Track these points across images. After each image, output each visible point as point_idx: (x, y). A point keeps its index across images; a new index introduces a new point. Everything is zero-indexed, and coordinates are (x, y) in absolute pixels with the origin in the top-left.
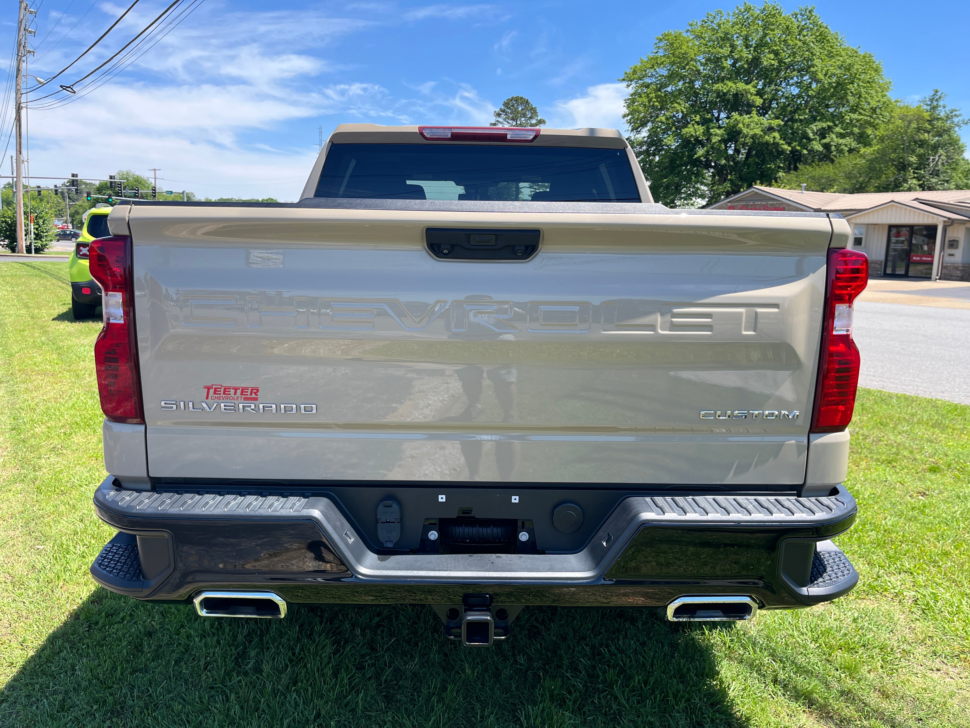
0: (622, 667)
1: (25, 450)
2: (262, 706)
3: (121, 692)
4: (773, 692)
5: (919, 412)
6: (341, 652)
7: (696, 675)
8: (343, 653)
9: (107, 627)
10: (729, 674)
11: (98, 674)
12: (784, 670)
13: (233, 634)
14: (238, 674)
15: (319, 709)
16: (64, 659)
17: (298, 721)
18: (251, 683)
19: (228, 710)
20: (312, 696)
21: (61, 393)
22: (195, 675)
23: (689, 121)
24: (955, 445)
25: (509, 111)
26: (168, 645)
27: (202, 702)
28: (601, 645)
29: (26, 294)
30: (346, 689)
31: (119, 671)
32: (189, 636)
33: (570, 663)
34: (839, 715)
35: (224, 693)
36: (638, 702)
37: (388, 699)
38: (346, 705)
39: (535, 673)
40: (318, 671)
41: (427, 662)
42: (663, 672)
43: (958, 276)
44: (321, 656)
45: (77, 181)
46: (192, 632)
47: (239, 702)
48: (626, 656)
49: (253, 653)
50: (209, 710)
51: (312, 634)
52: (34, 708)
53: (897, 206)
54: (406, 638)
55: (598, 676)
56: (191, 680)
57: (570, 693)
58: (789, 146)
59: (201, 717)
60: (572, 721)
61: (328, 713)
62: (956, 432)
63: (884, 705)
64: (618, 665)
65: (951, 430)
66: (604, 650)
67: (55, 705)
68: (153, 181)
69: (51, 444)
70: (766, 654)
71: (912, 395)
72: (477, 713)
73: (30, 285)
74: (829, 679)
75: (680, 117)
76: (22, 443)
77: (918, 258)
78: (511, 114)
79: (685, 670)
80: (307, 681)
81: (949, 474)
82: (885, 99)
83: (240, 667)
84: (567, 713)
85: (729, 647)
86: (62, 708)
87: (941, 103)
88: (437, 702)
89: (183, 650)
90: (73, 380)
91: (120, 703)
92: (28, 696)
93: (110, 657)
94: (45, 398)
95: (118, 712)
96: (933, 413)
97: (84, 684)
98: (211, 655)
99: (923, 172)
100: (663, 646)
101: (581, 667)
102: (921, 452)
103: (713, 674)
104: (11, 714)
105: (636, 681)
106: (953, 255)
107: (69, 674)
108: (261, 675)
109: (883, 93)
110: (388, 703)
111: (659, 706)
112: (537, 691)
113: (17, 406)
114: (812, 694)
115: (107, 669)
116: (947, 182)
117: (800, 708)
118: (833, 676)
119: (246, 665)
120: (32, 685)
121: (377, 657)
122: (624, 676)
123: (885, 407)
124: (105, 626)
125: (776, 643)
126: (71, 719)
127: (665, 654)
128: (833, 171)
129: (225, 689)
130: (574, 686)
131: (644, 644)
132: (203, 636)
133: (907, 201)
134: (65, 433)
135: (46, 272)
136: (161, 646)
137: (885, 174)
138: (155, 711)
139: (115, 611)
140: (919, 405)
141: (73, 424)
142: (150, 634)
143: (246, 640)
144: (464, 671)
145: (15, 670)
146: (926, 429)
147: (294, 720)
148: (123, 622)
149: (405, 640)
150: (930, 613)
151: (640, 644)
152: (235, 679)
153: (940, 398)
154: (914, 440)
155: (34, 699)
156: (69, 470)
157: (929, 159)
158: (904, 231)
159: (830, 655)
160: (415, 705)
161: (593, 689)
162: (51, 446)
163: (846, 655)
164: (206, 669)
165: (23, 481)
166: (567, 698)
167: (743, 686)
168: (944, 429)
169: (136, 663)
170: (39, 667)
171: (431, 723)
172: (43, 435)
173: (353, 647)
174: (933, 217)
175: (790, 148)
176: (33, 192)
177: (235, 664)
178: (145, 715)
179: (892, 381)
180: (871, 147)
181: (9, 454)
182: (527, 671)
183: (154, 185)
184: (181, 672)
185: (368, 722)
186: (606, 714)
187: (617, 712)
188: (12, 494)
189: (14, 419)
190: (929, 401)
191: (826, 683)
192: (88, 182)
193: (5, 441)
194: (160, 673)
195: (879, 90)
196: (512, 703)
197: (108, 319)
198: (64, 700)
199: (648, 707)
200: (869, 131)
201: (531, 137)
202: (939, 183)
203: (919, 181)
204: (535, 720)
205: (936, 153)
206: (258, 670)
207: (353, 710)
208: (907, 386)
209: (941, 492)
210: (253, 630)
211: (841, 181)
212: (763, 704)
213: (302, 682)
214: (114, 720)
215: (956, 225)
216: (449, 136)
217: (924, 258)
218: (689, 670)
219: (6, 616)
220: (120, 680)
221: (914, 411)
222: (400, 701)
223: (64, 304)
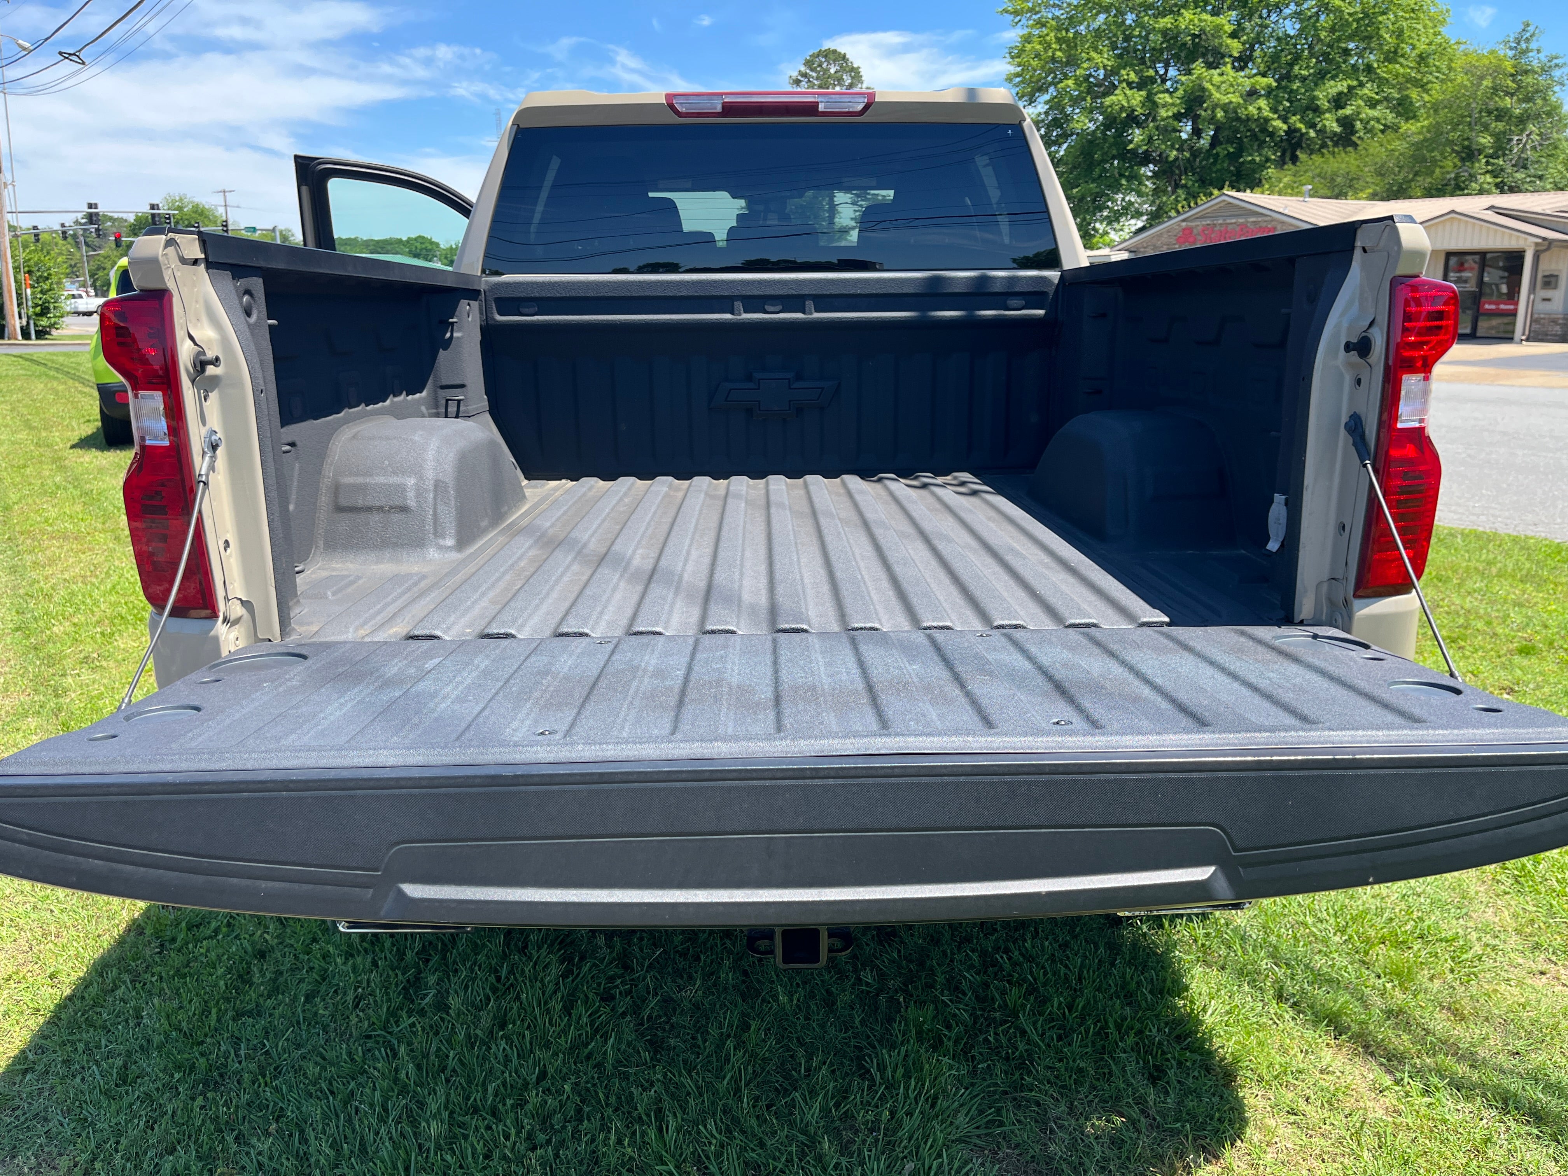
0: (1031, 984)
1: (38, 663)
2: (452, 1062)
3: (219, 1050)
4: (1275, 1014)
5: (1499, 558)
6: (575, 973)
7: (1151, 992)
8: (578, 974)
9: (191, 946)
10: (1204, 989)
11: (179, 1022)
12: (1292, 979)
13: (398, 950)
14: (410, 1014)
15: (544, 1065)
16: (122, 1000)
17: (511, 1086)
18: (431, 1027)
19: (397, 1070)
20: (531, 1044)
21: (92, 568)
22: (338, 1016)
23: (1116, 83)
24: (1560, 609)
25: (814, 74)
26: (293, 970)
27: (352, 1060)
28: (997, 949)
29: (25, 406)
30: (587, 1032)
31: (214, 1016)
32: (326, 956)
33: (948, 980)
34: (1385, 1049)
35: (388, 1045)
36: (1060, 1038)
37: (656, 1046)
38: (588, 1057)
39: (892, 997)
40: (539, 1005)
41: (715, 985)
42: (1099, 990)
43: (1556, 335)
44: (542, 981)
45: (97, 214)
46: (331, 949)
47: (414, 1058)
48: (1037, 966)
49: (432, 980)
50: (365, 1072)
51: (526, 947)
52: (78, 1080)
53: (1460, 220)
54: (679, 948)
55: (993, 999)
56: (333, 1025)
57: (949, 1027)
58: (1285, 122)
59: (353, 1084)
60: (953, 1072)
61: (558, 1071)
62: (1560, 588)
63: (1459, 1031)
64: (1025, 980)
65: (1552, 586)
66: (1002, 957)
67: (112, 1075)
68: (221, 210)
69: (81, 652)
70: (1262, 954)
71: (1488, 531)
72: (800, 1064)
73: (31, 391)
74: (1367, 991)
75: (1101, 77)
76: (33, 652)
77: (1493, 307)
78: (817, 79)
79: (1134, 985)
80: (522, 1021)
81: (1550, 657)
82: (1439, 40)
83: (412, 1002)
84: (946, 1059)
85: (1203, 945)
86: (123, 1080)
87: (1533, 45)
88: (735, 1049)
89: (318, 979)
90: (111, 545)
91: (218, 1069)
92: (67, 1062)
93: (197, 995)
94: (66, 576)
95: (216, 1082)
96: (1522, 559)
97: (157, 1039)
98: (365, 984)
99: (1501, 163)
100: (1097, 948)
101: (964, 985)
102: (1504, 622)
103: (1180, 989)
104: (40, 1091)
105: (1056, 1005)
106: (1549, 300)
107: (132, 1024)
108: (448, 1014)
109: (1436, 29)
110: (656, 1052)
111: (1093, 1042)
112: (896, 1026)
113: (22, 591)
114: (1340, 1016)
115: (194, 1014)
116: (1541, 178)
117: (1320, 1040)
118: (1374, 987)
119: (422, 999)
120: (73, 1043)
121: (633, 980)
122: (1036, 998)
123: (1444, 551)
124: (187, 944)
125: (1279, 936)
126: (138, 1098)
127: (1100, 961)
128: (1357, 163)
129: (389, 1037)
130: (955, 1015)
131: (1065, 946)
132: (349, 955)
133: (1477, 210)
134: (102, 634)
135: (57, 370)
136: (281, 973)
137: (1441, 167)
138: (276, 1078)
139: (203, 919)
140: (1499, 546)
141: (115, 617)
142: (262, 955)
143: (419, 959)
144: (775, 998)
145: (41, 1020)
146: (1511, 586)
147: (504, 1084)
148: (216, 936)
149: (678, 952)
150: (1527, 881)
151: (1060, 946)
152: (406, 1021)
153: (1533, 534)
154: (1492, 602)
155: (77, 1066)
156: (113, 693)
157: (1510, 140)
158: (1470, 261)
159: (1366, 953)
160: (698, 1054)
161: (986, 1019)
162: (82, 656)
163: (1392, 953)
164: (357, 1006)
165: (39, 713)
166: (945, 1036)
167: (1228, 1008)
168: (1540, 583)
169: (242, 1002)
170: (83, 1015)
171: (725, 1082)
172: (66, 637)
173: (595, 965)
174: (1518, 237)
175: (1285, 127)
176: (25, 236)
177: (404, 997)
178: (259, 1086)
179: (1453, 508)
180: (1418, 121)
181: (13, 671)
182: (878, 995)
183: (224, 218)
184: (316, 1014)
185: (624, 1084)
186: (1007, 1059)
187: (1025, 1054)
188: (22, 735)
189: (18, 612)
190: (1515, 540)
191: (1361, 998)
192: (116, 216)
193: (6, 649)
194: (282, 1016)
195: (1430, 24)
196: (855, 1046)
197: (143, 439)
198: (125, 1066)
199: (1076, 1043)
200: (1414, 94)
201: (860, 107)
202: (1528, 180)
203: (1495, 177)
204: (894, 1071)
205: (1522, 131)
206: (442, 1006)
207: (599, 1065)
208: (1478, 516)
209: (1538, 687)
210: (431, 943)
211: (1368, 179)
212: (1261, 1035)
213: (514, 1024)
214: (209, 1095)
215: (1554, 250)
216: (719, 108)
217: (1502, 307)
218: (1139, 983)
219: (23, 933)
220: (216, 1030)
221: (1491, 556)
222: (674, 1048)
223: (89, 421)
